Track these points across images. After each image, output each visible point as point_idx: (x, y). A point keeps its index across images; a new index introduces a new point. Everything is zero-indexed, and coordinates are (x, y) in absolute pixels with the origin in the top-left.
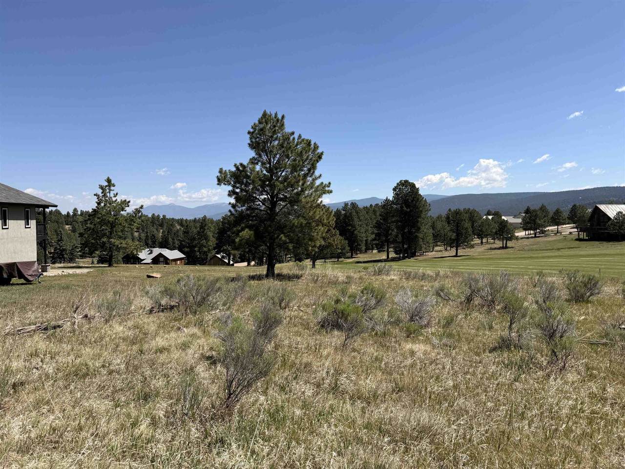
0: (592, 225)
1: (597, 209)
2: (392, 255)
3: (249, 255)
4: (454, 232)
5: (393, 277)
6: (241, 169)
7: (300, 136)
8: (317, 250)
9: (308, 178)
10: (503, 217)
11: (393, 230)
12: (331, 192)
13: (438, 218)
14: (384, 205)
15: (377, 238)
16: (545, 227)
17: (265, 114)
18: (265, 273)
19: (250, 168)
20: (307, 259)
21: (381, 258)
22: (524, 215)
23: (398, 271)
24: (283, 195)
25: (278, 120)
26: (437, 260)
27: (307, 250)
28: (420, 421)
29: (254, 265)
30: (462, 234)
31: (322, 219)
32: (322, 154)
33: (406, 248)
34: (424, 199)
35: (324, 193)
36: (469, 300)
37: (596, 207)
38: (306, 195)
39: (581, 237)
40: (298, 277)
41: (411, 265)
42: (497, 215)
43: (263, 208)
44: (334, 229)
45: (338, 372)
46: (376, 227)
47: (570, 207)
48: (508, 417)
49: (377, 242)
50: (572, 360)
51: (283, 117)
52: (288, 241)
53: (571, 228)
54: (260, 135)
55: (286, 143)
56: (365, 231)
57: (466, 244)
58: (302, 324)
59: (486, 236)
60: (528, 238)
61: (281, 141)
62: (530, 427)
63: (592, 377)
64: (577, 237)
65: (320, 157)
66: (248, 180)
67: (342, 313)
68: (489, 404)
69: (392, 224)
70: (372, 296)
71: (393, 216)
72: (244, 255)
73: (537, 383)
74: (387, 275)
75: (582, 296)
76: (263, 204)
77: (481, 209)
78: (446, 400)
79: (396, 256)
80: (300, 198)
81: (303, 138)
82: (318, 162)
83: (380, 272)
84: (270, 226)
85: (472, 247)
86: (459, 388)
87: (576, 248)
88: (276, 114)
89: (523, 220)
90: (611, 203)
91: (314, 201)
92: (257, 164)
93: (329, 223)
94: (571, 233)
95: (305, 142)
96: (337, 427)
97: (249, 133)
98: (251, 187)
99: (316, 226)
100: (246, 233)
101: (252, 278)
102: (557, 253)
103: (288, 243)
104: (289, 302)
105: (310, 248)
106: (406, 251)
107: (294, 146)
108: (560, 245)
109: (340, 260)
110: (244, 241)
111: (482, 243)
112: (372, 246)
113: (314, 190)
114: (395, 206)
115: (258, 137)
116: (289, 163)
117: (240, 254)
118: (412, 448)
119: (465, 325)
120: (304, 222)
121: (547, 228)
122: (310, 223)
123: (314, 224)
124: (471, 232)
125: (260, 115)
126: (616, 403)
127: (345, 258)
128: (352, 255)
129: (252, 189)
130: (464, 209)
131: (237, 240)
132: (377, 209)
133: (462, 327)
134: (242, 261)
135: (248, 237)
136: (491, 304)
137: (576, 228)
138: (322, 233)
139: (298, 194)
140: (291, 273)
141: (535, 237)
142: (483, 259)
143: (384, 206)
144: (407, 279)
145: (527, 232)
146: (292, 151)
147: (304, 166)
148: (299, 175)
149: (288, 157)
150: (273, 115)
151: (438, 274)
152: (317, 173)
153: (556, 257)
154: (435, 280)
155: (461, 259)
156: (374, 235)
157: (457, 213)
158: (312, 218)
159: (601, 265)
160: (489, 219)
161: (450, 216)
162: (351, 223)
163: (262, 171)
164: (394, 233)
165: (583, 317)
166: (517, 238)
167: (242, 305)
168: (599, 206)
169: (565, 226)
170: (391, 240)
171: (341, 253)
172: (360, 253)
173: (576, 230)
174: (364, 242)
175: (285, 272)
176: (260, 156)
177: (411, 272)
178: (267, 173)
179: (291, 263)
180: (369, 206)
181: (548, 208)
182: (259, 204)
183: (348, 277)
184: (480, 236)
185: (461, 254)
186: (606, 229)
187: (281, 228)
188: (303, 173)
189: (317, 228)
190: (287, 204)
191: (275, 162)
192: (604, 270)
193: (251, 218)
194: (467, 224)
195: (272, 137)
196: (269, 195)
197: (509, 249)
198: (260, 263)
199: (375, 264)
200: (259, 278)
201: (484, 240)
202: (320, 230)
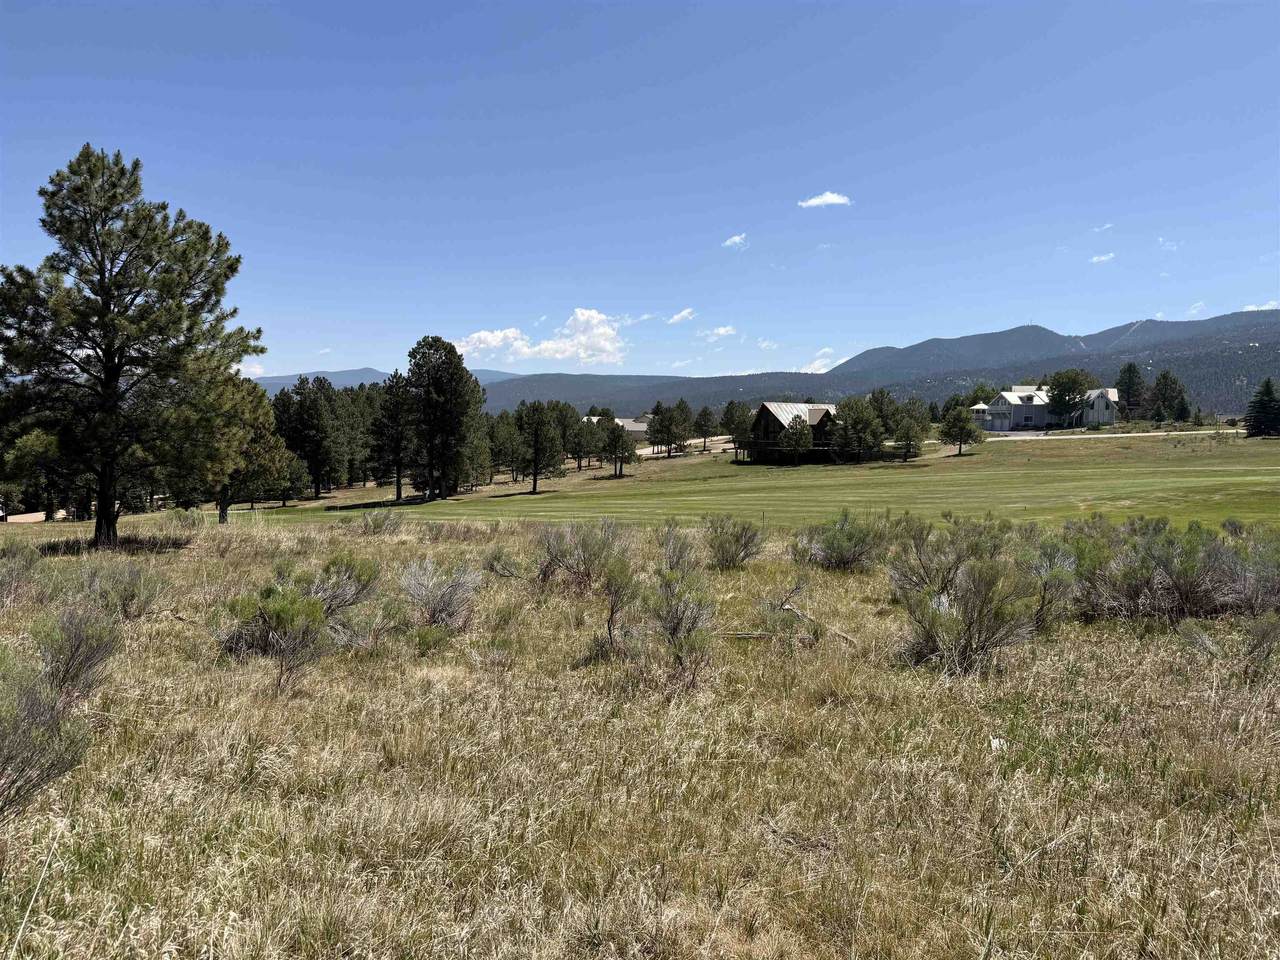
0: (757, 437)
1: (764, 410)
2: (408, 491)
3: (49, 494)
4: (530, 446)
5: (404, 537)
6: (19, 279)
7: (181, 215)
8: (226, 481)
9: (204, 315)
10: (617, 420)
11: (410, 441)
12: (262, 350)
13: (501, 417)
14: (391, 387)
15: (376, 455)
16: (685, 439)
17: (86, 154)
18: (91, 535)
19: (46, 280)
20: (207, 501)
21: (384, 499)
22: (651, 416)
23: (418, 524)
24: (139, 350)
25: (122, 172)
26: (499, 502)
27: (204, 481)
28: (426, 817)
29: (64, 520)
30: (544, 450)
31: (239, 411)
32: (238, 260)
33: (438, 478)
34: (473, 378)
35: (246, 351)
36: (546, 573)
37: (764, 406)
38: (199, 353)
39: (740, 457)
40: (177, 544)
41: (447, 513)
42: (607, 415)
43: (83, 378)
44: (273, 434)
45: (257, 744)
46: (373, 432)
47: (725, 405)
48: (595, 783)
49: (376, 464)
50: (707, 668)
51: (136, 165)
52: (151, 459)
53: (726, 443)
54: (75, 202)
55: (144, 227)
56: (348, 442)
57: (551, 469)
58: (178, 649)
59: (588, 454)
60: (657, 459)
61: (130, 223)
62: (629, 797)
63: (735, 695)
64: (734, 458)
65: (232, 267)
66: (41, 310)
67: (278, 617)
68: (564, 766)
69: (408, 427)
70: (349, 578)
71: (410, 411)
72: (37, 496)
73: (649, 715)
74: (393, 533)
75: (733, 559)
76: (83, 370)
77: (579, 403)
78: (485, 769)
79: (417, 494)
80: (183, 361)
81: (189, 218)
82: (227, 278)
83: (377, 528)
84: (102, 423)
85: (562, 474)
86: (512, 743)
87: (732, 476)
88: (118, 156)
89: (650, 425)
90: (787, 400)
91: (219, 368)
92: (66, 271)
93: (256, 419)
94: (724, 451)
95: (195, 228)
96: (246, 859)
97: (42, 192)
98: (48, 327)
99: (224, 426)
100: (35, 441)
101: (52, 549)
102: (702, 486)
103: (151, 465)
104: (148, 602)
105: (210, 477)
106: (436, 483)
107: (166, 236)
108: (706, 472)
109: (288, 503)
110: (29, 458)
111: (580, 467)
112: (364, 472)
113: (219, 343)
114: (414, 389)
115: (68, 207)
116: (155, 277)
117: (23, 493)
118: (406, 872)
119: (535, 623)
120: (194, 416)
121: (688, 442)
122: (208, 420)
123: (219, 422)
124: (560, 448)
125: (74, 155)
126: (765, 736)
127: (300, 500)
128: (318, 492)
129: (53, 332)
130: (549, 403)
131: (9, 456)
132: (374, 394)
133: (528, 625)
134: (31, 509)
135: (41, 450)
136: (583, 579)
137: (733, 441)
138: (241, 443)
139: (178, 351)
140: (160, 535)
141: (669, 457)
142: (581, 497)
143: (389, 389)
144: (435, 539)
145: (656, 448)
146: (160, 248)
147: (192, 287)
148: (179, 307)
149: (149, 260)
150: (111, 159)
151: (495, 529)
152: (226, 304)
153: (700, 492)
154: (489, 540)
155: (543, 499)
156: (369, 450)
157: (536, 408)
158: (212, 407)
159: (768, 505)
160: (593, 423)
161: (524, 415)
162: (316, 421)
163: (80, 291)
164: (412, 447)
165: (730, 595)
166: (639, 459)
167: (20, 614)
168: (767, 404)
169: (715, 438)
170: (406, 460)
171: (290, 489)
172: (338, 488)
173: (732, 445)
174: (347, 464)
175: (145, 533)
176: (75, 253)
177: (443, 526)
178: (93, 296)
179: (164, 513)
180: (356, 387)
181: (690, 406)
182: (72, 371)
183: (301, 541)
184: (578, 457)
185: (543, 489)
186: (777, 445)
187: (135, 429)
188: (190, 301)
189: (226, 430)
190: (148, 374)
191: (116, 270)
192: (771, 515)
193: (49, 404)
194: (554, 432)
195: (106, 209)
196: (101, 349)
197: (625, 480)
198: (81, 514)
199: (369, 510)
200: (72, 548)
201: (584, 463)
202: (234, 435)
